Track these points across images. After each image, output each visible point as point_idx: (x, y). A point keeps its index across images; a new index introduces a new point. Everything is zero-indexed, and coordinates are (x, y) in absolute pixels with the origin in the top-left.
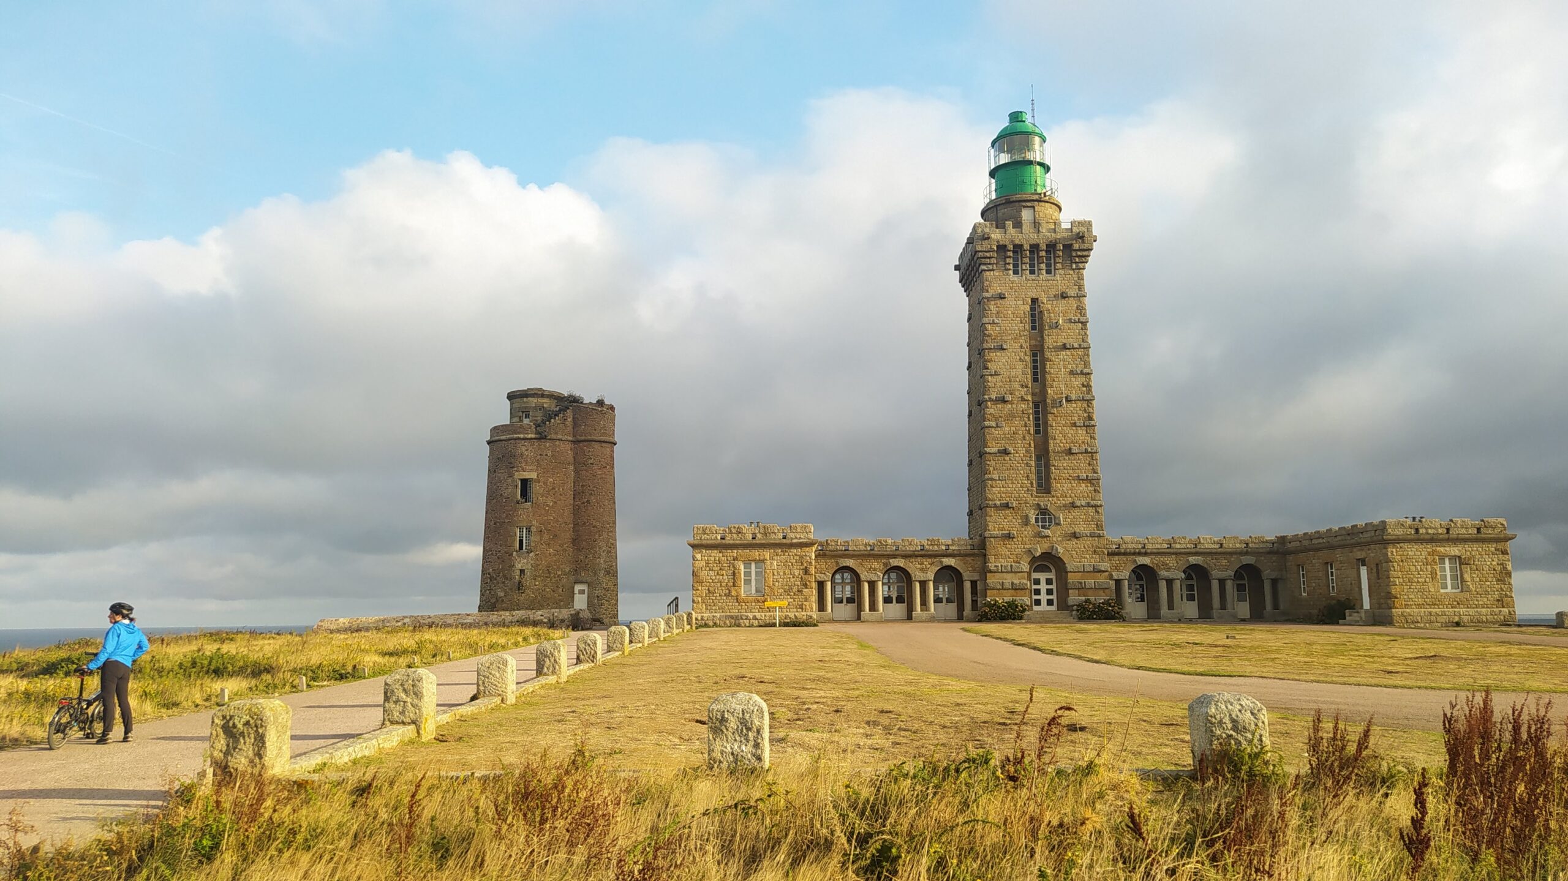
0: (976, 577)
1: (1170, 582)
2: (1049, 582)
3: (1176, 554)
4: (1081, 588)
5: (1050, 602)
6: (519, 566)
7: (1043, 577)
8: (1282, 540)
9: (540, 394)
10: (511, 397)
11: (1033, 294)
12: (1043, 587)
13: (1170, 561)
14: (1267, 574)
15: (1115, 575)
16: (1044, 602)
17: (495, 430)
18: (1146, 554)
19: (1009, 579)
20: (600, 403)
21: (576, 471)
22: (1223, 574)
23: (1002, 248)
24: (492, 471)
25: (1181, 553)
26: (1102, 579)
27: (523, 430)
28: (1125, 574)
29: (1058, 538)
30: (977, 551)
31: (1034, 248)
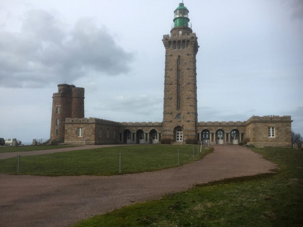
0: (160, 132)
1: (213, 134)
2: (181, 134)
3: (214, 126)
5: (181, 139)
6: (57, 128)
7: (180, 132)
9: (65, 85)
10: (59, 86)
11: (179, 54)
13: (213, 128)
14: (241, 132)
15: (198, 132)
16: (180, 139)
17: (54, 94)
18: (206, 126)
19: (168, 133)
22: (227, 132)
23: (171, 42)
25: (216, 126)
26: (194, 133)
27: (61, 94)
28: (200, 132)
29: (182, 122)
30: (161, 125)
31: (179, 42)
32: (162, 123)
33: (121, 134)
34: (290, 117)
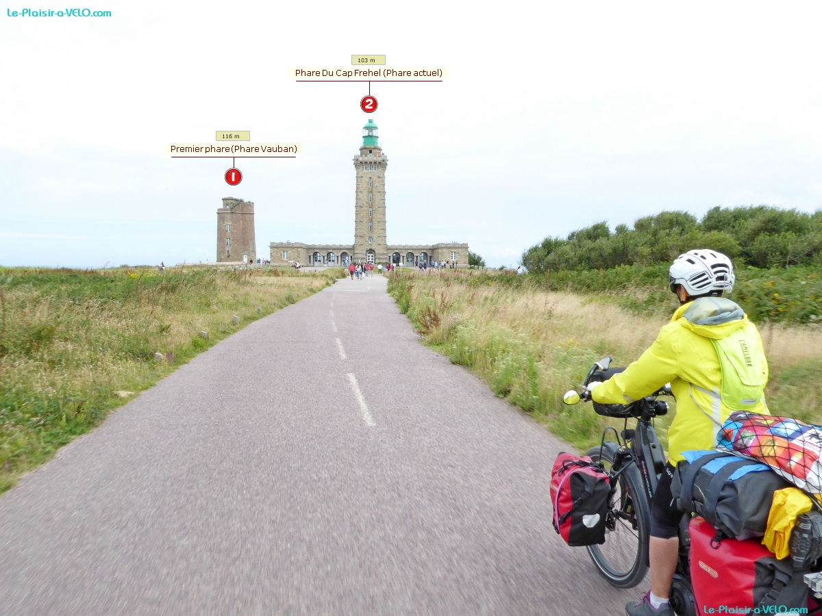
0: (352, 255)
1: (403, 257)
2: (372, 256)
4: (379, 259)
6: (227, 249)
7: (371, 255)
8: (433, 246)
9: (231, 199)
10: (223, 200)
11: (370, 176)
12: (371, 258)
13: (404, 251)
14: (429, 255)
15: (389, 255)
17: (219, 209)
18: (397, 249)
19: (361, 256)
20: (249, 202)
21: (243, 222)
22: (417, 255)
23: (361, 163)
24: (218, 222)
25: (406, 249)
26: (385, 256)
27: (227, 210)
28: (391, 255)
29: (374, 245)
30: (353, 248)
31: (371, 163)
32: (354, 245)
33: (310, 257)
34: (467, 244)
